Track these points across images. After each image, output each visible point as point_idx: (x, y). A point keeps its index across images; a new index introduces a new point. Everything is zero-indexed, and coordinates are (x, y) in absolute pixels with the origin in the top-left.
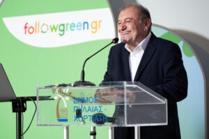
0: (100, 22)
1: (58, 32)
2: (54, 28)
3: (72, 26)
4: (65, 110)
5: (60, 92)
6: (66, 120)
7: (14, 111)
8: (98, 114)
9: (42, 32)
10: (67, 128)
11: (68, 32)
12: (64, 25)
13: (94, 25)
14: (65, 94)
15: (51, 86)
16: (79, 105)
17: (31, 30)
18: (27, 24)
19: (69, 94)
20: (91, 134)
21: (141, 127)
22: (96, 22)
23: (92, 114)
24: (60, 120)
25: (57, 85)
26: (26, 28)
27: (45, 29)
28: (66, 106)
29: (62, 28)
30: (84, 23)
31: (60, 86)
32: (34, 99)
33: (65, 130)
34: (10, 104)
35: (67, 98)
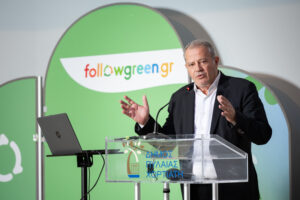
0: (172, 64)
1: (124, 74)
2: (118, 71)
3: (140, 69)
4: (136, 165)
5: (131, 145)
6: (138, 176)
7: (79, 165)
8: (172, 170)
9: (106, 75)
10: (139, 185)
11: (135, 76)
12: (130, 67)
13: (165, 68)
14: (136, 148)
15: (121, 139)
16: (151, 160)
17: (93, 73)
18: (88, 65)
19: (141, 148)
20: (164, 192)
21: (220, 185)
22: (166, 64)
23: (166, 169)
24: (131, 176)
25: (127, 137)
26: (86, 70)
27: (108, 71)
28: (137, 161)
29: (128, 70)
30: (154, 65)
31: (131, 138)
32: (102, 152)
33: (136, 188)
34: (75, 158)
35: (139, 152)
